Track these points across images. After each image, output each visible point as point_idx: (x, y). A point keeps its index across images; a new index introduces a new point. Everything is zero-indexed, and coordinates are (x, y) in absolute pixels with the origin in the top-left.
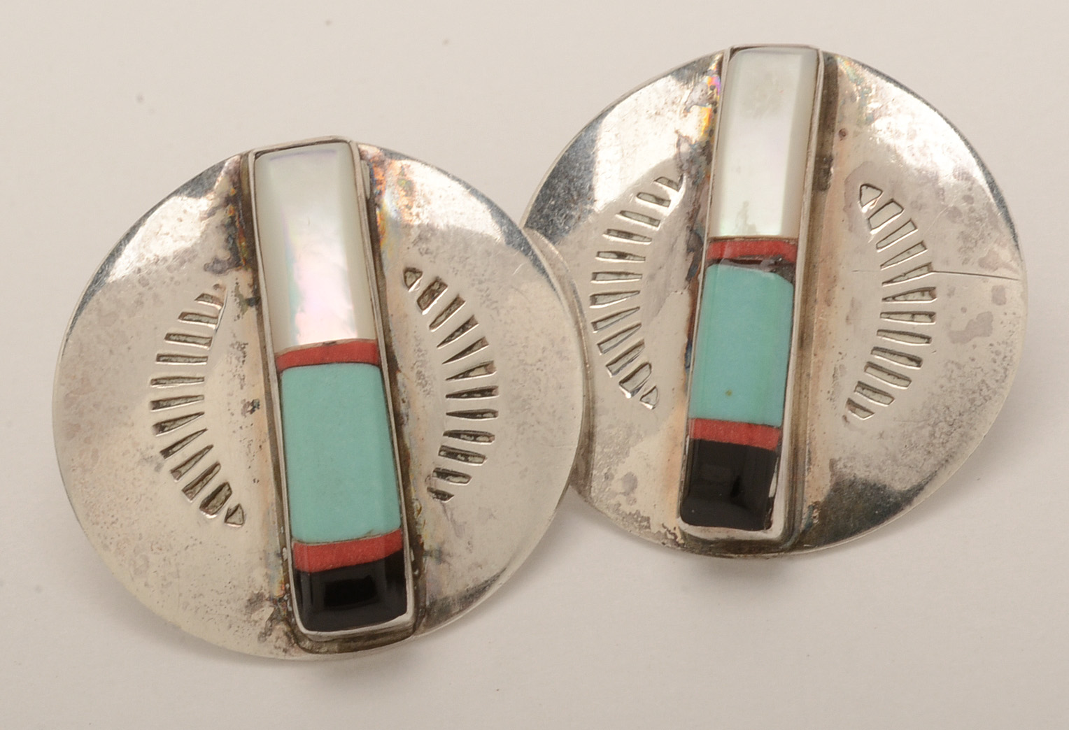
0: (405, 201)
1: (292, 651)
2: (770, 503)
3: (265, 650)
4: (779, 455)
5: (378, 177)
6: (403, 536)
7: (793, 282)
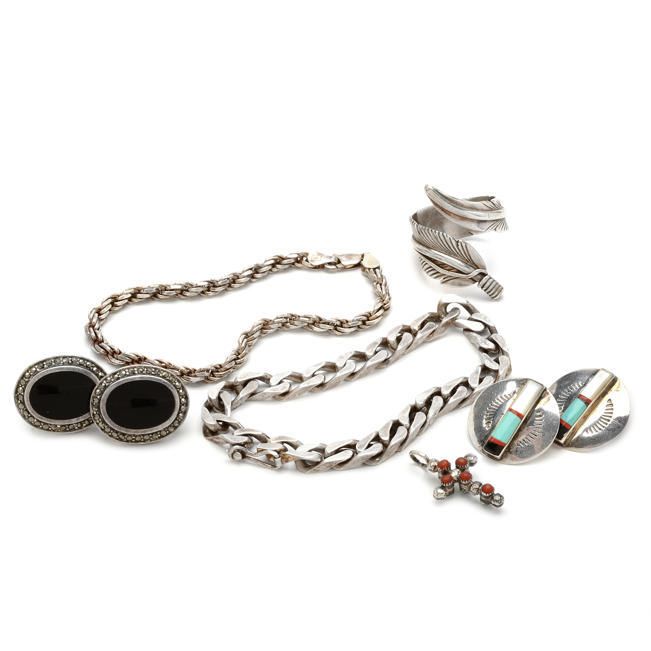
0: (547, 401)
1: (481, 451)
2: (563, 436)
3: (478, 449)
4: (569, 430)
5: (546, 395)
6: (506, 445)
7: (587, 407)
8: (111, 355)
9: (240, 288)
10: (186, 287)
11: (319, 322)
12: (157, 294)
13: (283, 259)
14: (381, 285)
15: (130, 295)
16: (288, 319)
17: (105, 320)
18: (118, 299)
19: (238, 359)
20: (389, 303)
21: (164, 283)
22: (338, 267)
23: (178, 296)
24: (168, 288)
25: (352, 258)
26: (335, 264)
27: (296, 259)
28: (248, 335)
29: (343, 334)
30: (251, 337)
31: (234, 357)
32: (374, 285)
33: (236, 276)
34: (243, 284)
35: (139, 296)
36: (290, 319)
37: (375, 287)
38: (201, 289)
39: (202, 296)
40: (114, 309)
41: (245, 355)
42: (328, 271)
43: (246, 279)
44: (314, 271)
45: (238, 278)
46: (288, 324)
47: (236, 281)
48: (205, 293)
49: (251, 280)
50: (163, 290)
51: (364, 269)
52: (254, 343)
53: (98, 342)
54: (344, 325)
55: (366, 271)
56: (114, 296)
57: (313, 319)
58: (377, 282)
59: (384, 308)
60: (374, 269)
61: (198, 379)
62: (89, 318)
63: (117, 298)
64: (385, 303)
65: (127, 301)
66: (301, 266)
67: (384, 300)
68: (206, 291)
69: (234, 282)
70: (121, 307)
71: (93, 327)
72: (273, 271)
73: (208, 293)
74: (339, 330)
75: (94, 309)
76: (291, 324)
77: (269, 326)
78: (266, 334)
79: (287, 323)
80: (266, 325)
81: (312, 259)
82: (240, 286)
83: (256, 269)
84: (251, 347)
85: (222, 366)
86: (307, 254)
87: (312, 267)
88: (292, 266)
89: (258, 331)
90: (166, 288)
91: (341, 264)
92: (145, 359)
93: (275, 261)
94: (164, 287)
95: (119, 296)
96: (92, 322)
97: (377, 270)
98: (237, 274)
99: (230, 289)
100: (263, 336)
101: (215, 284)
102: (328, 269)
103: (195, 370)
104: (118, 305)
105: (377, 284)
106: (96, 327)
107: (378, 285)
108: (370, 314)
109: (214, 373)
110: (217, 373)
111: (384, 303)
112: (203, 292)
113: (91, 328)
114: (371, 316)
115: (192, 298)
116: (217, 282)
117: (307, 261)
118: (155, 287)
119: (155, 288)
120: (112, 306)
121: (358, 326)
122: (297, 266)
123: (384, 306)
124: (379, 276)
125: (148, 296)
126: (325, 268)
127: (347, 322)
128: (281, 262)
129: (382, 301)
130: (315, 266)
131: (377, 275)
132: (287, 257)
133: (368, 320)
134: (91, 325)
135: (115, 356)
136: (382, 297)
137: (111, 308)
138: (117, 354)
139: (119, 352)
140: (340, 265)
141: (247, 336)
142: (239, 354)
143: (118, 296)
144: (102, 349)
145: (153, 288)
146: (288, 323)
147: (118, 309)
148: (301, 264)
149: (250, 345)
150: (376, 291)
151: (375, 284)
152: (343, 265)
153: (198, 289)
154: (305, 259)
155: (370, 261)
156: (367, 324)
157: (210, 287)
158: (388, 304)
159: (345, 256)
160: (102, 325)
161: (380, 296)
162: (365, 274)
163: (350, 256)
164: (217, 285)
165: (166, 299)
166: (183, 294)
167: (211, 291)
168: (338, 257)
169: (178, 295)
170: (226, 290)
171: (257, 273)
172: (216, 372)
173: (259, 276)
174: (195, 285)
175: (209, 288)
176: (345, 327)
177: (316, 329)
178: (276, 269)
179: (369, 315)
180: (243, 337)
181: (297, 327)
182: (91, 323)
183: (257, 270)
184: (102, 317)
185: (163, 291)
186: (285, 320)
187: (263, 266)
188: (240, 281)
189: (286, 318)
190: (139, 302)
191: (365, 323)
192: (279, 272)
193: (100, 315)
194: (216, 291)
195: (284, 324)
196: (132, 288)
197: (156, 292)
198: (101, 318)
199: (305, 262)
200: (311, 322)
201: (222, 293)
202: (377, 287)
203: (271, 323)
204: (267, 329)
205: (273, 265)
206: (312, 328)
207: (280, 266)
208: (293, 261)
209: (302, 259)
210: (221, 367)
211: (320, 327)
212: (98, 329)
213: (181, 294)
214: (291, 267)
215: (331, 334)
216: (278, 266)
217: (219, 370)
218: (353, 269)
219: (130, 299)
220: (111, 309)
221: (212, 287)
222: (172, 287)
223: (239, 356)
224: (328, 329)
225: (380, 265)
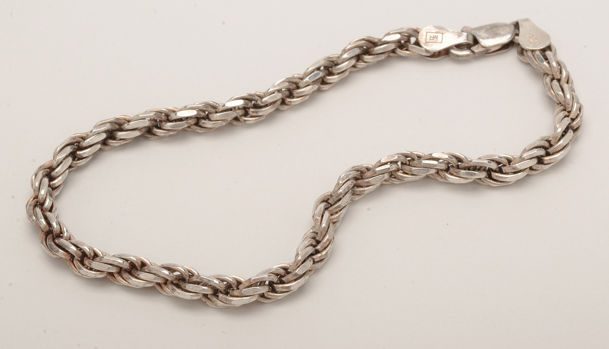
8: (78, 260)
9: (302, 104)
10: (204, 111)
11: (458, 165)
12: (153, 129)
13: (375, 44)
14: (559, 80)
15: (104, 136)
16: (399, 163)
17: (61, 188)
18: (82, 145)
19: (317, 252)
20: (580, 116)
21: (164, 107)
22: (476, 51)
23: (192, 129)
24: (173, 117)
25: (499, 32)
26: (467, 46)
27: (399, 41)
28: (330, 201)
29: (505, 185)
30: (336, 206)
31: (311, 250)
32: (547, 83)
33: (293, 83)
34: (308, 97)
35: (120, 134)
36: (402, 164)
37: (550, 86)
38: (234, 114)
39: (234, 125)
40: (77, 164)
41: (328, 243)
42: (458, 60)
43: (313, 88)
44: (432, 61)
45: (298, 88)
46: (400, 174)
47: (294, 93)
48: (240, 120)
49: (321, 88)
50: (165, 121)
51: (522, 52)
52: (342, 216)
53: (53, 236)
54: (504, 169)
55: (528, 56)
56: (75, 140)
57: (445, 161)
58: (551, 77)
59: (572, 128)
60: (543, 51)
61: (246, 300)
62: (32, 187)
63: (81, 143)
64: (574, 117)
65: (99, 146)
66: (408, 54)
67: (569, 112)
68: (242, 116)
69: (291, 95)
70: (90, 158)
71: (42, 204)
72: (359, 68)
73: (246, 119)
74: (495, 178)
75: (40, 168)
76: (405, 173)
77: (367, 180)
78: (362, 196)
79: (398, 170)
80: (360, 179)
81: (428, 41)
82: (303, 101)
83: (329, 67)
84: (338, 224)
85: (289, 270)
86: (417, 32)
87: (429, 55)
88: (392, 54)
89: (347, 193)
90: (167, 116)
91: (480, 45)
92: (143, 264)
93: (360, 49)
94: (163, 114)
95: (84, 139)
96: (38, 196)
97: (548, 53)
98: (295, 80)
99: (285, 107)
100: (356, 199)
101: (257, 101)
102: (458, 56)
103: (239, 283)
104: (84, 156)
105: (553, 79)
106: (48, 204)
107: (555, 82)
108: (549, 141)
109: (275, 285)
110: (280, 286)
111: (571, 117)
112: (236, 119)
113: (38, 210)
114: (551, 146)
115: (218, 131)
116: (261, 98)
117: (417, 43)
118: (147, 117)
119: (149, 119)
120: (74, 160)
121: (531, 168)
122: (401, 54)
123: (571, 125)
124: (554, 64)
125: (137, 133)
126: (450, 55)
127: (509, 161)
128: (372, 49)
129: (567, 113)
130: (433, 53)
131: (549, 63)
132: (383, 40)
133: (548, 154)
134: (38, 203)
135: (86, 262)
136: (565, 106)
137: (72, 163)
138: (89, 258)
139: (92, 254)
140: (478, 48)
141: (329, 203)
142: (318, 242)
143: (82, 138)
144: (60, 250)
145: (145, 119)
146: (400, 171)
147: (84, 163)
148: (407, 50)
149: (335, 221)
150: (552, 94)
151: (548, 79)
152: (483, 47)
153: (227, 115)
154: (413, 40)
155: (532, 36)
156: (545, 162)
157: (249, 108)
158: (578, 119)
159: (484, 30)
160: (57, 197)
161: (560, 103)
162: (526, 60)
163: (495, 29)
164: (262, 105)
165: (170, 136)
166: (201, 124)
167: (249, 116)
168: (473, 32)
169: (192, 127)
170: (277, 110)
171: (331, 74)
172: (279, 284)
173: (335, 79)
174: (221, 108)
175: (247, 109)
176: (507, 171)
177: (452, 178)
178: (364, 64)
179: (547, 144)
180: (321, 208)
181: (417, 177)
182: (36, 197)
183: (330, 69)
184: (56, 182)
185: (164, 123)
186: (394, 167)
187: (339, 62)
188: (301, 92)
189: (395, 162)
190: (121, 145)
191: (542, 159)
192: (369, 67)
193: (51, 179)
194: (260, 114)
195: (393, 173)
196: (106, 121)
197: (151, 125)
198: (55, 184)
199: (414, 47)
200: (443, 167)
201: (270, 117)
202: (554, 87)
203: (368, 174)
204: (362, 187)
205: (358, 58)
206: (445, 178)
207: (371, 57)
208: (393, 46)
209: (408, 41)
210: (288, 273)
211: (462, 176)
212: (51, 210)
213: (197, 124)
214: (389, 56)
215: (482, 185)
216: (367, 58)
217: (283, 279)
218: (501, 52)
219: (104, 143)
220: (73, 165)
221: (252, 108)
222: (181, 114)
223: (319, 247)
224: (476, 179)
225: (551, 43)
